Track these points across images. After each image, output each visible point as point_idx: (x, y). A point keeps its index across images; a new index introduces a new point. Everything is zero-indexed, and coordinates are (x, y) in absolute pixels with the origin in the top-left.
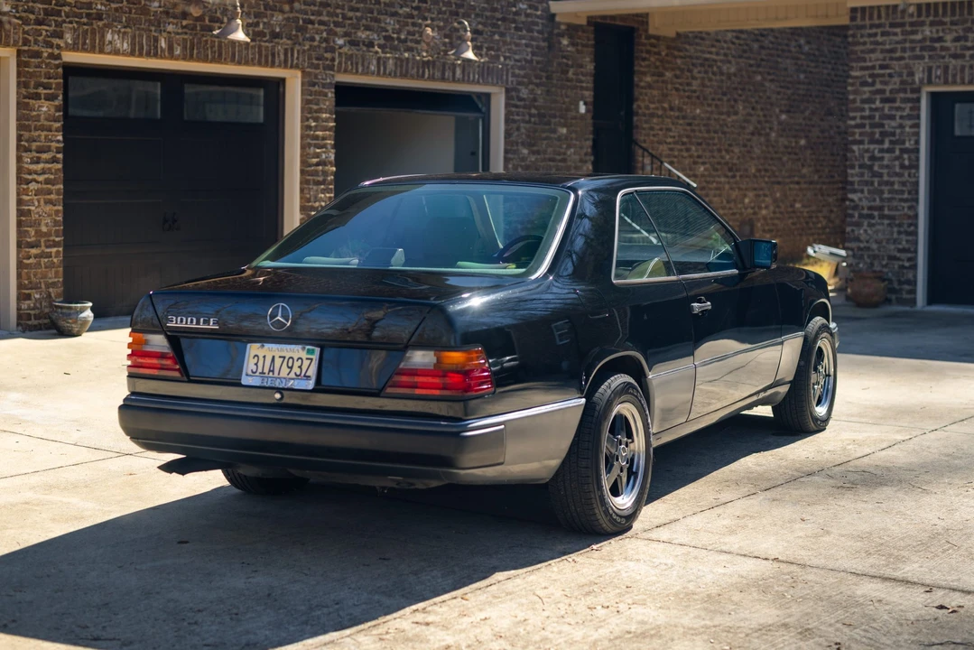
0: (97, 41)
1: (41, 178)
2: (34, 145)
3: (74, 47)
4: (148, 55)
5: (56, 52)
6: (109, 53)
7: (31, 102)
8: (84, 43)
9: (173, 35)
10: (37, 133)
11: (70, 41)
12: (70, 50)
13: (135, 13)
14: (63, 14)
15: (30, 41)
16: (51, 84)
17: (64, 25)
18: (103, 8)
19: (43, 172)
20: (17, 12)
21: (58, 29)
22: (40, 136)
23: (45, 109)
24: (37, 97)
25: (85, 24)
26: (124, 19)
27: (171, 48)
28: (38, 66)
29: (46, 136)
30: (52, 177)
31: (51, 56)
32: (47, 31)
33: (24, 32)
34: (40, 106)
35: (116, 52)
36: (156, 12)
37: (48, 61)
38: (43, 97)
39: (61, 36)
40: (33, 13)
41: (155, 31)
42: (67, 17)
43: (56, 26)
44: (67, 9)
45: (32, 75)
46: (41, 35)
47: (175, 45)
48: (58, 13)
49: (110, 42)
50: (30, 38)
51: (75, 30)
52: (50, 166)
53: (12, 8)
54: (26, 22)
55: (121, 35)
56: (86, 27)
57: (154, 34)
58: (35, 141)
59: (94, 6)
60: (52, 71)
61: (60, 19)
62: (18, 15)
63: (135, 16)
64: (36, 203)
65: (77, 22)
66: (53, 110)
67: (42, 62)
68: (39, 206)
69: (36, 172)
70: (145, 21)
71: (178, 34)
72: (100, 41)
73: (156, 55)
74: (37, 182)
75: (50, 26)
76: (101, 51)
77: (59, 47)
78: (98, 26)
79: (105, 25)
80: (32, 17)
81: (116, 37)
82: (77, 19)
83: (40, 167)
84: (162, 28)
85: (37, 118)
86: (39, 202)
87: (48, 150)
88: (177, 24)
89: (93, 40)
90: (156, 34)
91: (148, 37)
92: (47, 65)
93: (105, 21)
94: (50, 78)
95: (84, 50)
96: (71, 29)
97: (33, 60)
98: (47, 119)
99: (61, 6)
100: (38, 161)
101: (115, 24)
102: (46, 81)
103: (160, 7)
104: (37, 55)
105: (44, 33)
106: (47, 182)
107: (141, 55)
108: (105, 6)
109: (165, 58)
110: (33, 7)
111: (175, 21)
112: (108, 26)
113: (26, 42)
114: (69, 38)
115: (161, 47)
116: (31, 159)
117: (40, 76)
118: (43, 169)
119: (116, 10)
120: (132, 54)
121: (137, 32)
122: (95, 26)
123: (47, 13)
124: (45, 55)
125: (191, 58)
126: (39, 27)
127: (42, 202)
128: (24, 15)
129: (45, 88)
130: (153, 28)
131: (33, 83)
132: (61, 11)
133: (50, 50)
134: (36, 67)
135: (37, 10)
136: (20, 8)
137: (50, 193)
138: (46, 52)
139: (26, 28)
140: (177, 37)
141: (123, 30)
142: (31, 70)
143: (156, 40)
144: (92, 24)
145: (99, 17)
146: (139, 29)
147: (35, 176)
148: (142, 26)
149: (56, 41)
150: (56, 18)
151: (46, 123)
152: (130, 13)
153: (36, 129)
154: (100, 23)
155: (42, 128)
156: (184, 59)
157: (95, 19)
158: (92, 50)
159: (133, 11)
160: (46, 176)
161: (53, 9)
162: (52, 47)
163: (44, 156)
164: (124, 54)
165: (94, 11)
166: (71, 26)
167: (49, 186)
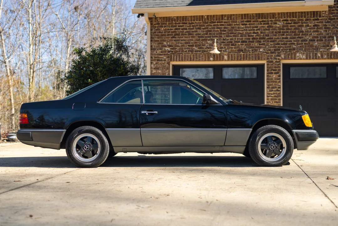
0: (293, 56)
1: (272, 96)
2: (271, 87)
3: (285, 59)
4: (313, 59)
5: (278, 60)
6: (298, 59)
7: (270, 75)
8: (289, 57)
9: (323, 52)
10: (271, 83)
11: (283, 57)
12: (283, 60)
13: (308, 47)
14: (281, 50)
15: (269, 58)
16: (277, 69)
17: (281, 53)
18: (296, 47)
19: (274, 94)
20: (265, 51)
21: (279, 54)
22: (272, 84)
23: (274, 76)
24: (272, 73)
25: (288, 52)
26: (304, 49)
27: (322, 56)
28: (272, 65)
29: (275, 84)
30: (277, 95)
31: (276, 62)
32: (275, 55)
33: (267, 56)
34: (273, 76)
35: (301, 59)
36: (316, 46)
37: (275, 63)
38: (274, 73)
39: (280, 56)
40: (270, 50)
41: (316, 51)
42: (282, 50)
43: (278, 53)
44: (282, 48)
45: (270, 67)
46: (273, 56)
47: (324, 55)
48: (279, 50)
49: (298, 56)
50: (269, 57)
51: (285, 54)
52: (276, 92)
53: (263, 50)
54: (267, 53)
55: (302, 54)
56: (289, 53)
57: (315, 52)
58: (271, 85)
59: (292, 46)
60: (277, 66)
61: (279, 51)
62: (265, 52)
63: (308, 48)
64: (271, 103)
65: (285, 52)
66: (277, 77)
67: (273, 64)
68: (272, 103)
69: (271, 94)
70: (312, 49)
71: (325, 51)
72: (294, 56)
73: (316, 59)
74: (271, 96)
75: (276, 53)
76: (295, 59)
77: (279, 59)
78: (294, 52)
79: (296, 52)
80: (269, 52)
81: (300, 54)
82: (285, 51)
83: (272, 92)
84: (319, 50)
85: (272, 79)
86: (272, 102)
87: (276, 87)
88: (325, 49)
89: (292, 56)
90: (316, 52)
91: (313, 54)
92: (275, 64)
93: (296, 50)
94: (276, 68)
95: (288, 59)
96: (283, 54)
97: (270, 63)
98: (275, 79)
99: (280, 48)
100: (272, 91)
101: (300, 51)
102: (274, 69)
103: (318, 44)
104: (272, 62)
105: (274, 56)
106: (275, 96)
107: (310, 59)
108: (296, 46)
109: (320, 59)
110: (270, 49)
111: (324, 48)
112: (297, 52)
113: (268, 59)
114: (283, 56)
115: (318, 56)
116: (270, 90)
117: (273, 68)
118: (274, 93)
119: (300, 47)
120: (307, 59)
121: (309, 52)
122: (292, 52)
123: (275, 50)
124: (274, 62)
125: (331, 58)
126: (272, 54)
127: (273, 102)
128: (267, 51)
129: (274, 71)
130: (315, 51)
131: (270, 70)
132: (280, 49)
133: (276, 60)
134: (271, 65)
135: (272, 50)
136: (266, 50)
137: (276, 99)
138: (274, 61)
139: (268, 55)
140: (325, 52)
141: (303, 52)
142: (269, 66)
143: (316, 54)
144: (291, 52)
145: (294, 49)
146: (309, 51)
147: (271, 95)
148: (311, 51)
149: (278, 58)
150: (278, 51)
151: (275, 80)
152: (306, 47)
153: (271, 82)
154: (294, 51)
155: (273, 82)
156: (328, 59)
157: (292, 50)
158: (292, 59)
159: (307, 46)
160: (274, 95)
161: (277, 49)
162: (276, 59)
163: (274, 89)
164: (304, 59)
165: (292, 48)
166: (283, 53)
167: (276, 98)
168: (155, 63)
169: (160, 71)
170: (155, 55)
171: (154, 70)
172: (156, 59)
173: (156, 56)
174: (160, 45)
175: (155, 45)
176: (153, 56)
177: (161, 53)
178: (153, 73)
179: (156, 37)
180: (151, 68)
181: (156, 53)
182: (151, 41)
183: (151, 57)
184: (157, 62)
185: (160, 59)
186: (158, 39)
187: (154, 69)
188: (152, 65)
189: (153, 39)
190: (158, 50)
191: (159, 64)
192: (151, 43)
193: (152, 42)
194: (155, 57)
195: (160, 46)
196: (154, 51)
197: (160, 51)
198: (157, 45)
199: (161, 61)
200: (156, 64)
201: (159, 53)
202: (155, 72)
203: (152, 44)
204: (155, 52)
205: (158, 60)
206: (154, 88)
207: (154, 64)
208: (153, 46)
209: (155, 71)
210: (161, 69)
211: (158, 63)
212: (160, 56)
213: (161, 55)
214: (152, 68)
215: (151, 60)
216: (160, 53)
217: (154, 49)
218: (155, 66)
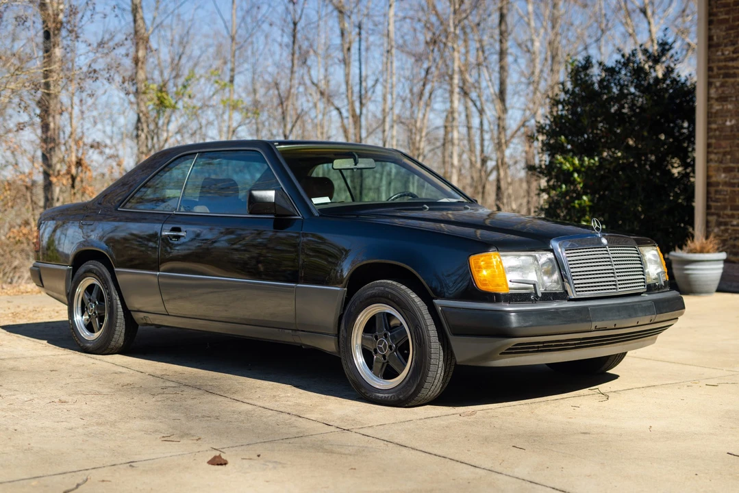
168: (718, 84)
169: (730, 107)
170: (719, 61)
171: (717, 103)
172: (722, 71)
173: (722, 64)
174: (732, 32)
175: (718, 33)
176: (714, 65)
177: (735, 56)
178: (714, 111)
179: (721, 12)
180: (709, 99)
181: (723, 54)
182: (710, 23)
183: (710, 69)
184: (723, 80)
185: (732, 71)
186: (727, 17)
187: (717, 100)
188: (713, 91)
189: (715, 18)
190: (726, 46)
191: (728, 87)
192: (710, 29)
193: (712, 27)
194: (719, 68)
195: (733, 35)
196: (717, 51)
197: (731, 48)
198: (724, 33)
199: (733, 77)
200: (722, 85)
201: (729, 54)
202: (717, 110)
203: (713, 31)
204: (719, 53)
205: (727, 75)
206: (716, 153)
207: (717, 88)
208: (715, 38)
209: (718, 108)
210: (734, 99)
211: (726, 82)
212: (730, 64)
213: (733, 60)
214: (712, 98)
215: (709, 77)
216: (731, 55)
217: (718, 45)
218: (720, 91)
